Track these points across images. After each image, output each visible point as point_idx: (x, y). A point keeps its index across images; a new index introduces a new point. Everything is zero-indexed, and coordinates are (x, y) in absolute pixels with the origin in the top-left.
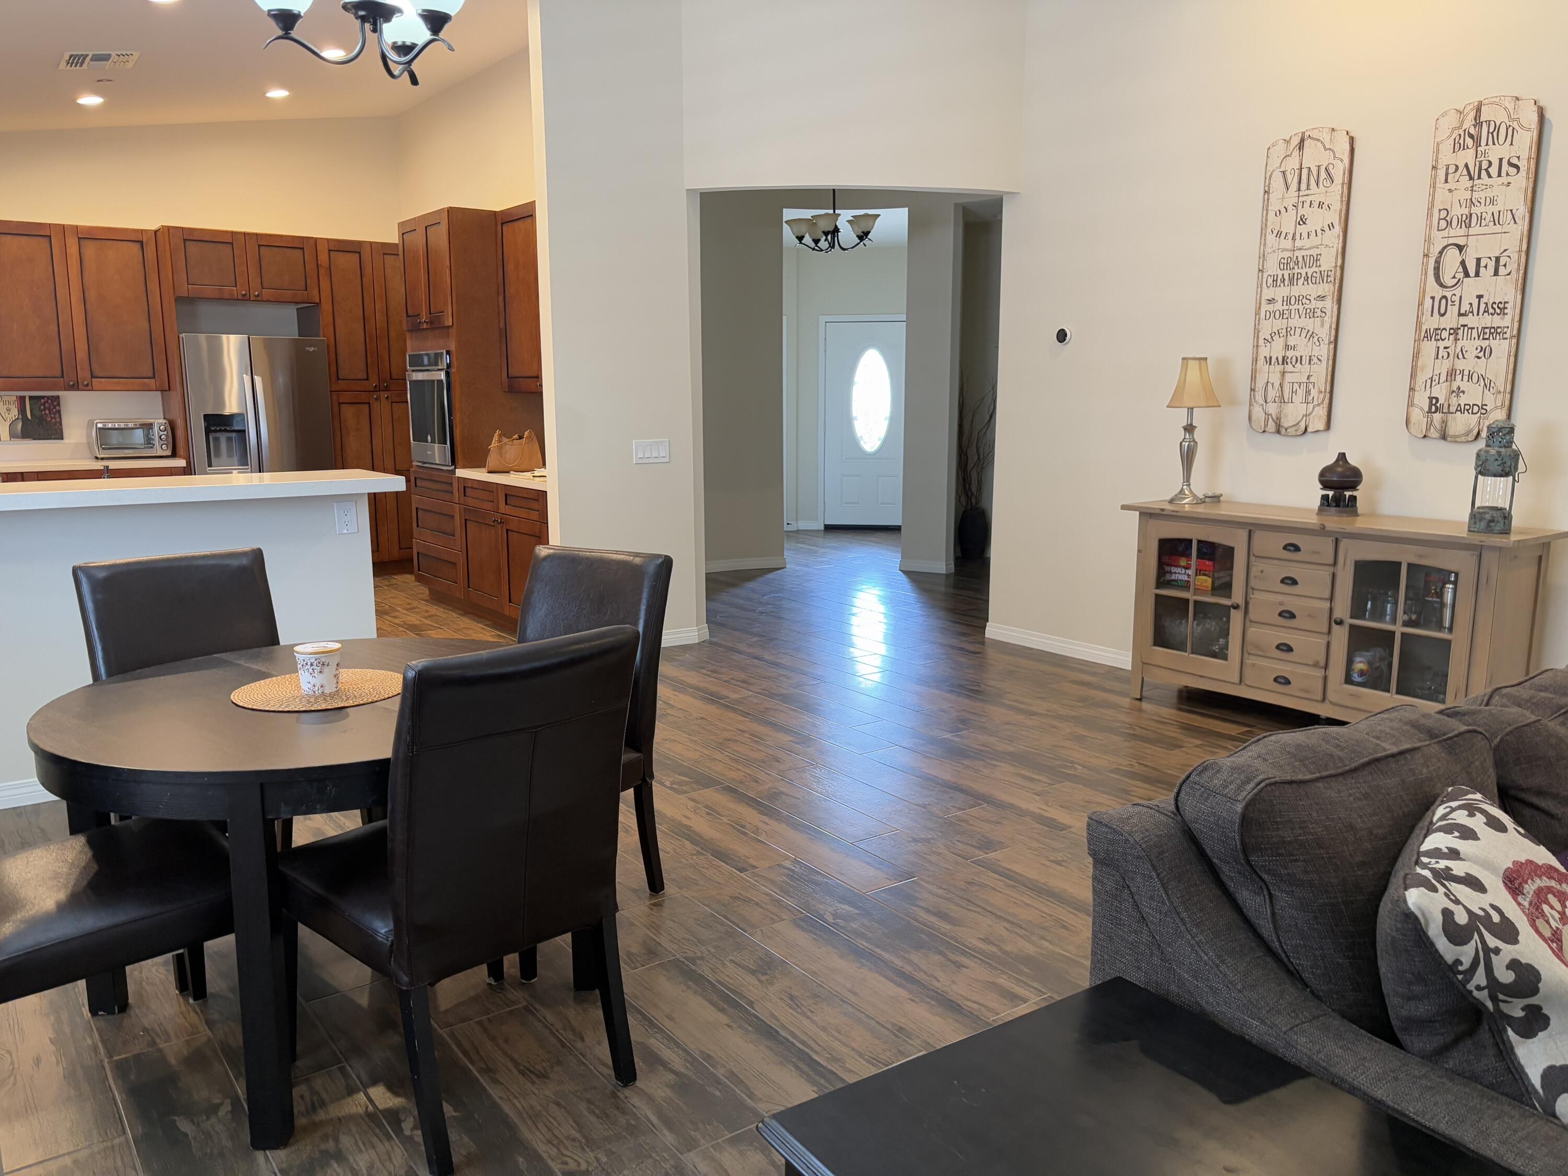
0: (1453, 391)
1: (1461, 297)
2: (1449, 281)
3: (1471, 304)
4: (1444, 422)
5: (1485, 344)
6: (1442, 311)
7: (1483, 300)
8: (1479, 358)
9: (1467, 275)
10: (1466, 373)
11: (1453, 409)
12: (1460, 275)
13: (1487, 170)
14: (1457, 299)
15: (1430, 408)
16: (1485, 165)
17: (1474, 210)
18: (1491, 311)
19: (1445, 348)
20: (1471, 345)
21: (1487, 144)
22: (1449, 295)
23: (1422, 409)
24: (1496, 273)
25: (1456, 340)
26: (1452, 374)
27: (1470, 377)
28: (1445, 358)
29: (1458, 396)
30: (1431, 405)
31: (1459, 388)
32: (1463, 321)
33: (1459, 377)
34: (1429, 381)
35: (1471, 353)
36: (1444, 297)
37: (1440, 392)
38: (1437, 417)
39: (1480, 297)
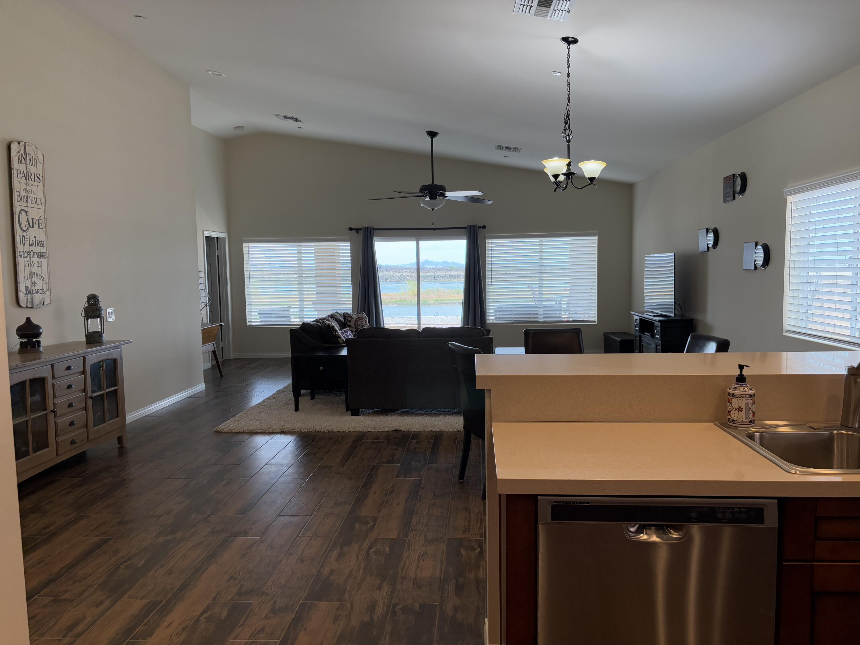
0: (33, 283)
1: (29, 236)
2: (25, 229)
3: (33, 240)
4: (32, 299)
5: (40, 260)
6: (24, 243)
7: (37, 239)
8: (39, 267)
9: (30, 226)
10: (36, 274)
11: (34, 292)
12: (28, 226)
13: (30, 176)
14: (28, 237)
15: (26, 292)
16: (30, 175)
17: (29, 195)
18: (39, 245)
19: (27, 261)
20: (35, 260)
21: (29, 165)
22: (25, 235)
23: (23, 293)
24: (39, 228)
25: (30, 258)
26: (31, 274)
27: (37, 275)
28: (28, 266)
29: (34, 285)
30: (26, 290)
31: (34, 281)
32: (32, 248)
33: (33, 276)
34: (24, 278)
35: (36, 265)
36: (23, 236)
37: (28, 283)
38: (29, 296)
39: (35, 237)
